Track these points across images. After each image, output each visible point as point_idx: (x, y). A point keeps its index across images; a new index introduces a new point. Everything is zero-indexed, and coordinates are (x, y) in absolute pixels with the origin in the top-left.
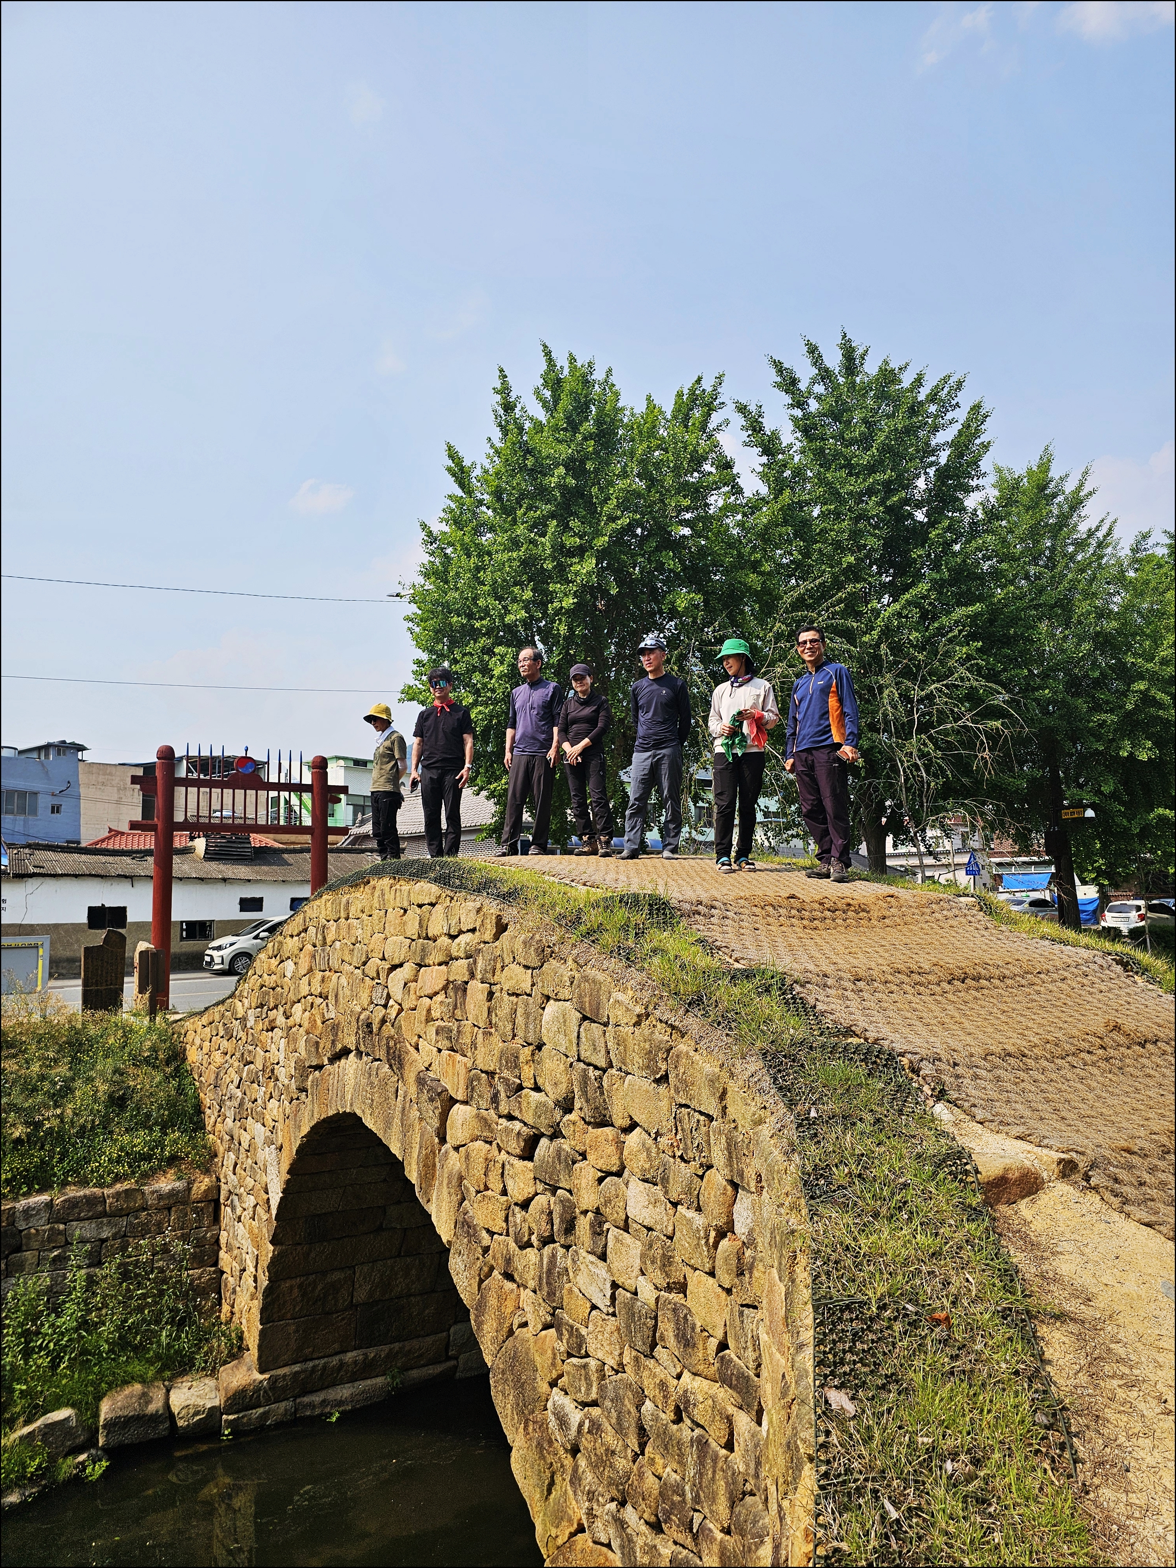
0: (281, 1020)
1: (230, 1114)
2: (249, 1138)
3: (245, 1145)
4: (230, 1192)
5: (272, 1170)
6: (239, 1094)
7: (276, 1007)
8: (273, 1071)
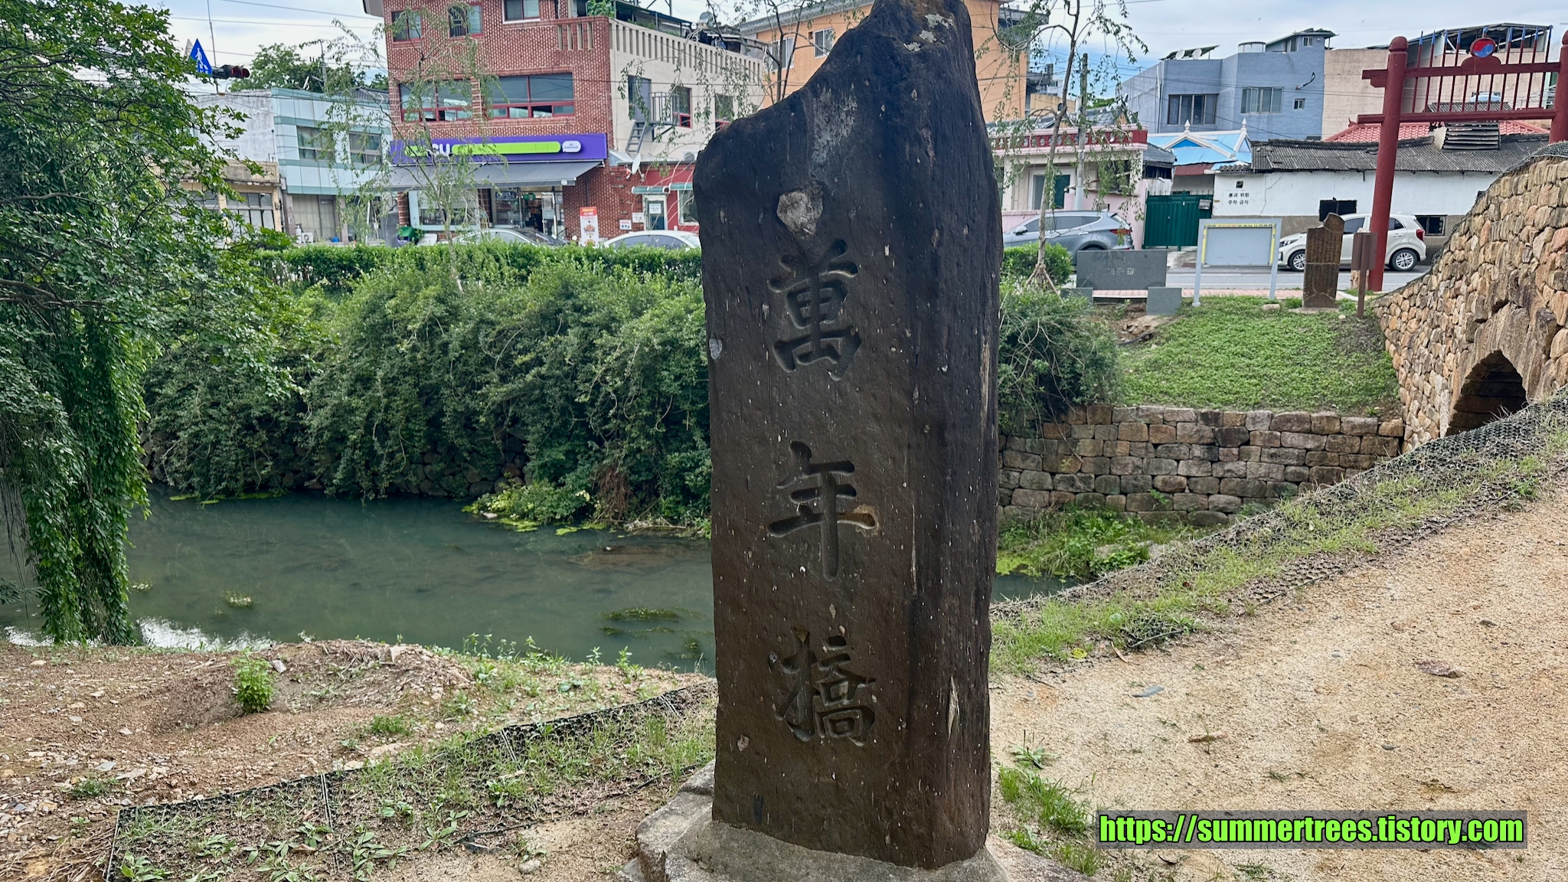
0: (1464, 288)
1: (1419, 369)
2: (1430, 387)
3: (1427, 393)
4: (1413, 432)
5: (1444, 409)
6: (1427, 353)
7: (1461, 278)
8: (1453, 330)
